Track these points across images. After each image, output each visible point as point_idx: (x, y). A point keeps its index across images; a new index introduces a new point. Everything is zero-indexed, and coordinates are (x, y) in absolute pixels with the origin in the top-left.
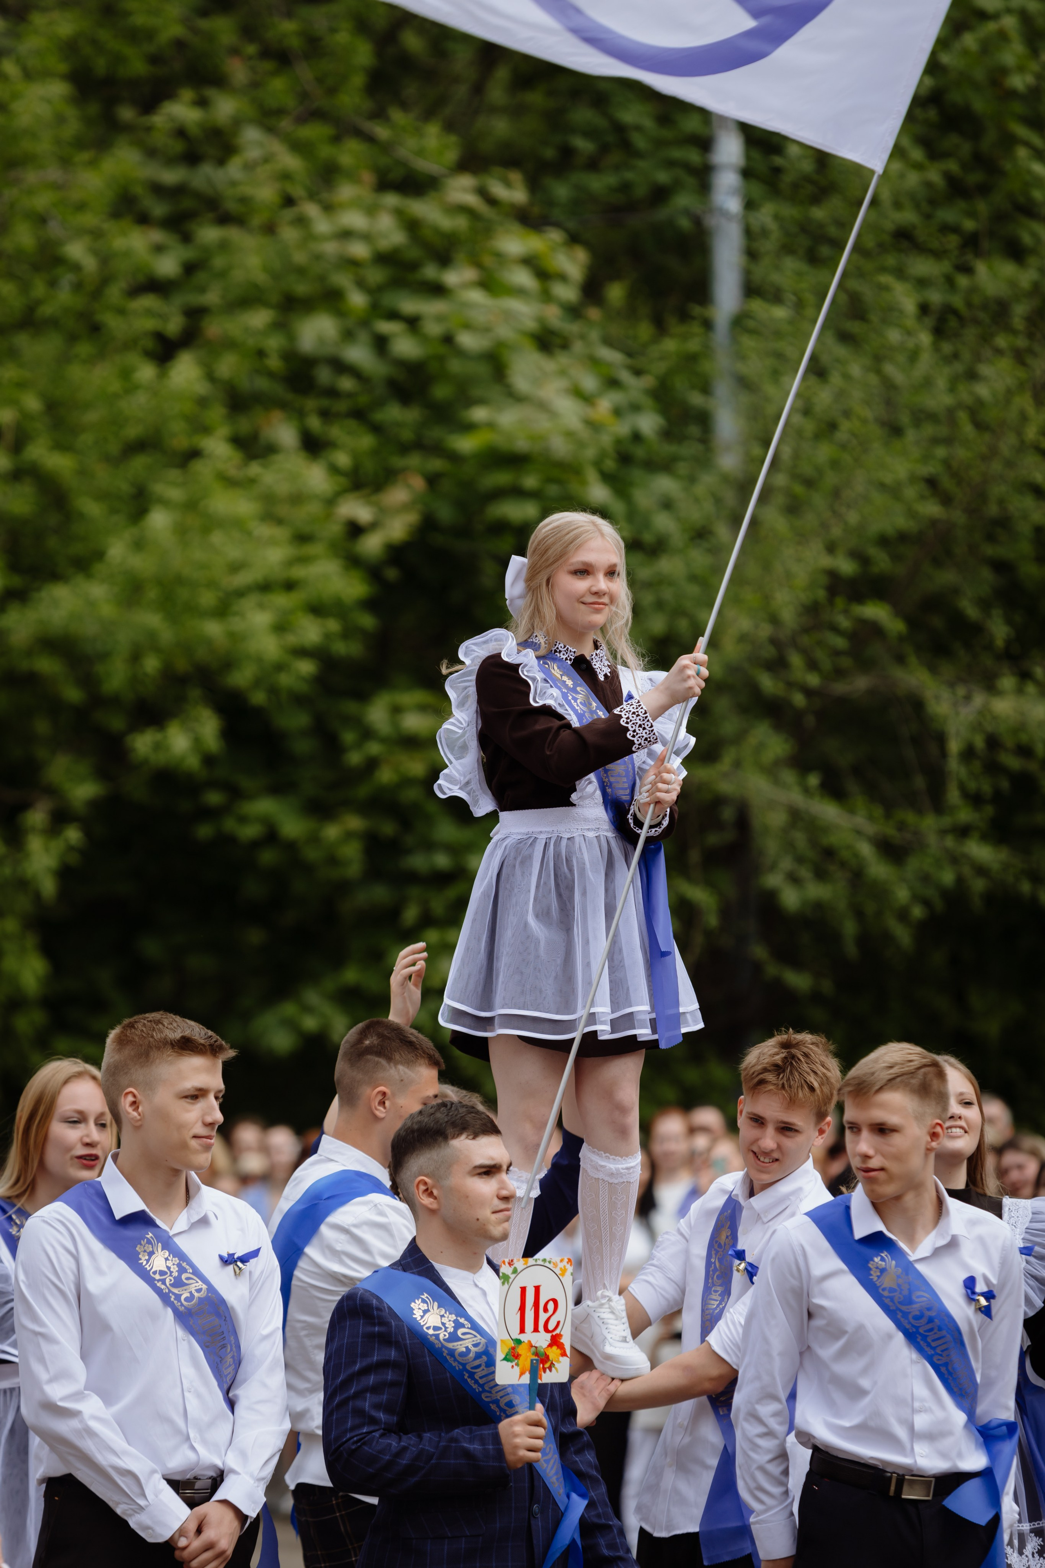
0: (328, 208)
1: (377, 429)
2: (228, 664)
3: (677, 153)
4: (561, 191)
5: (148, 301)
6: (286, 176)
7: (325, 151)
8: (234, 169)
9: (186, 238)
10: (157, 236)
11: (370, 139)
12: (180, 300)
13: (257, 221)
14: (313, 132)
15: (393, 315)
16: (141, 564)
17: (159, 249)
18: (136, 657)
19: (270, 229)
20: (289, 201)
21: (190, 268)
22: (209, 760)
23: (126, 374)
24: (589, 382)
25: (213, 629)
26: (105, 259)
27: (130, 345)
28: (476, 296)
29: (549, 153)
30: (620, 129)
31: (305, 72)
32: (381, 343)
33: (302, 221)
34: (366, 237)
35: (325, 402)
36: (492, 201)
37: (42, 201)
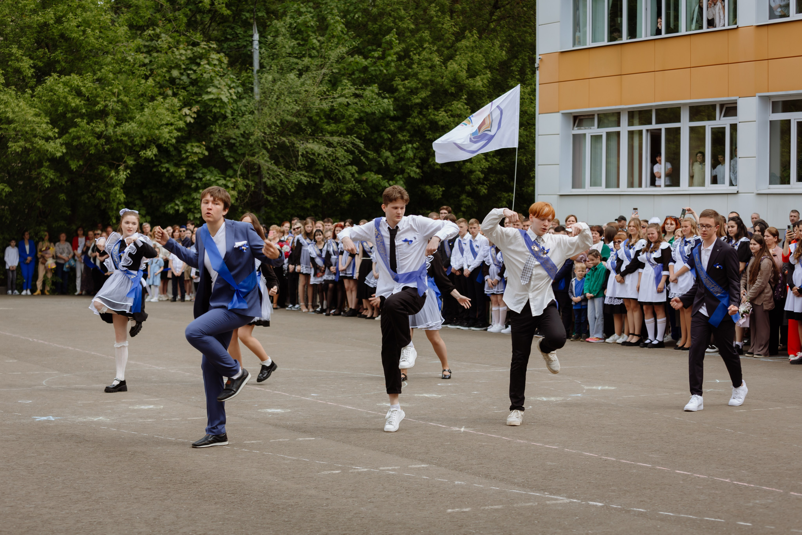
0: (178, 49)
1: (187, 91)
2: (159, 139)
3: (248, 39)
4: (225, 46)
5: (144, 68)
6: (169, 43)
7: (178, 38)
8: (159, 42)
9: (151, 55)
10: (145, 55)
11: (186, 36)
12: (149, 68)
13: (163, 51)
14: (175, 34)
15: (191, 69)
16: (143, 119)
17: (145, 58)
18: (142, 137)
19: (166, 53)
20: (170, 48)
21: (151, 61)
22: (155, 155)
23: (139, 82)
24: (229, 82)
25: (157, 132)
26: (134, 60)
27: (139, 76)
28: (207, 66)
29: (223, 38)
30: (236, 33)
31: (174, 23)
32: (188, 75)
33: (173, 52)
34: (185, 55)
35: (178, 86)
36: (210, 47)
37: (122, 49)
